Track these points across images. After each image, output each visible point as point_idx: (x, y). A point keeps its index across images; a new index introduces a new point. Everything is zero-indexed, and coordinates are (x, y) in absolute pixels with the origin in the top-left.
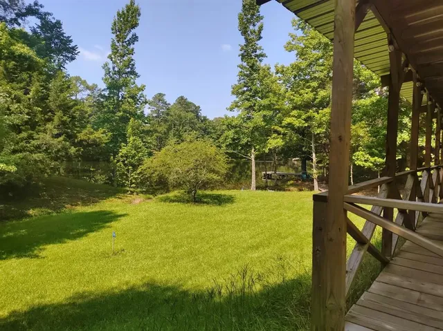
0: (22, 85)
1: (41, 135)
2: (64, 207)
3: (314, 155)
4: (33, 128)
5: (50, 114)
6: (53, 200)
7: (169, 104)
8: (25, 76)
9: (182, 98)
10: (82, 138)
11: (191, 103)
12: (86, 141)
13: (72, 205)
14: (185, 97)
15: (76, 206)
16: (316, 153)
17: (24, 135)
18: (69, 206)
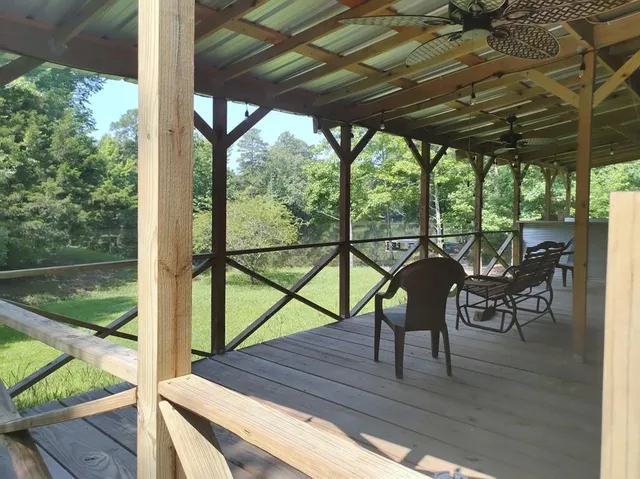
0: (14, 129)
1: (39, 196)
2: (75, 292)
3: (438, 214)
4: (28, 187)
5: (52, 167)
6: (60, 284)
7: (267, 144)
8: (18, 116)
9: (287, 134)
10: (99, 198)
11: (299, 141)
12: (103, 201)
13: (86, 290)
14: (291, 133)
15: (92, 290)
16: (441, 213)
17: (16, 196)
18: (82, 290)
